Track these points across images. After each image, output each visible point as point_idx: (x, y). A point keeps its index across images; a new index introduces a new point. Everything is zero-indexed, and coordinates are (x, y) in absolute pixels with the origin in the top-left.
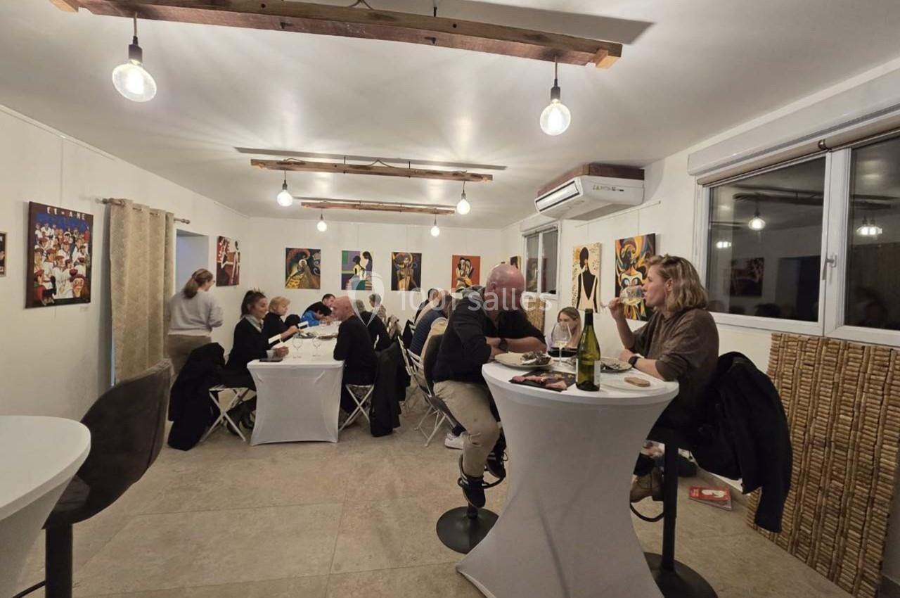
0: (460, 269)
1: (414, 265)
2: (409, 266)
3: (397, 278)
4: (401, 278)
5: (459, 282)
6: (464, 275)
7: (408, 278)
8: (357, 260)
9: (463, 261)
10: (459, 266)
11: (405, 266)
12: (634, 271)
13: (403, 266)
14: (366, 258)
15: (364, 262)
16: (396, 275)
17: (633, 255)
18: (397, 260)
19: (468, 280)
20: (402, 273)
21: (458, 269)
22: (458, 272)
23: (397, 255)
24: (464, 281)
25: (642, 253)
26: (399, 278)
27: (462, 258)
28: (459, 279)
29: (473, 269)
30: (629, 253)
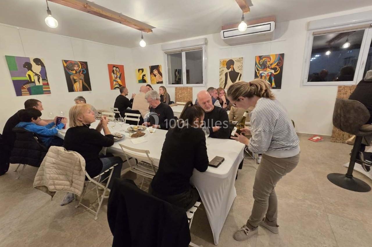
0: (114, 73)
1: (83, 71)
2: (80, 72)
3: (72, 82)
4: (75, 82)
5: (115, 83)
6: (116, 78)
7: (81, 81)
8: (28, 66)
9: (115, 68)
10: (113, 71)
11: (76, 72)
12: (268, 69)
13: (74, 72)
14: (37, 64)
15: (37, 69)
16: (70, 79)
17: (268, 63)
18: (68, 67)
19: (119, 80)
20: (75, 78)
21: (112, 74)
22: (113, 75)
23: (68, 63)
24: (117, 82)
25: (275, 62)
26: (73, 82)
27: (114, 66)
28: (115, 81)
29: (121, 74)
30: (266, 62)
